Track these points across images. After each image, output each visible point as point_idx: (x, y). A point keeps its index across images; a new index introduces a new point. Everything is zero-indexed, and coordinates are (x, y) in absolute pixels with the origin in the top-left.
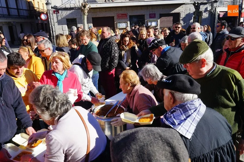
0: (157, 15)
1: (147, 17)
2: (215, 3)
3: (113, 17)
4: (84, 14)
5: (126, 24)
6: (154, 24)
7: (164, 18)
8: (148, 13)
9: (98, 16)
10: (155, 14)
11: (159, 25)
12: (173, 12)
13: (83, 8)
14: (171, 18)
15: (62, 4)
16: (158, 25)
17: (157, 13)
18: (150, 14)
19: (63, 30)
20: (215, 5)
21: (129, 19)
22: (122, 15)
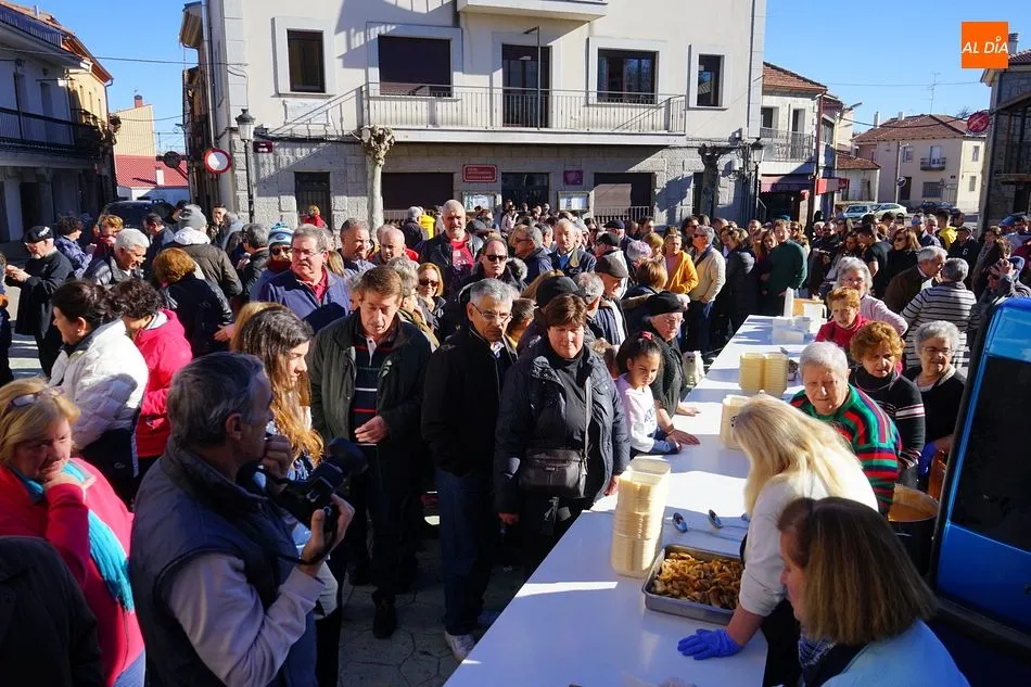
0: (588, 178)
1: (555, 182)
2: (756, 152)
3: (451, 175)
4: (375, 162)
5: (492, 198)
6: (577, 204)
7: (605, 188)
8: (561, 169)
9: (401, 169)
10: (580, 173)
11: (591, 209)
12: (635, 169)
13: (373, 144)
14: (627, 189)
15: (286, 124)
16: (588, 208)
17: (589, 168)
18: (566, 173)
19: (280, 210)
20: (755, 156)
21: (500, 182)
22: (480, 169)
